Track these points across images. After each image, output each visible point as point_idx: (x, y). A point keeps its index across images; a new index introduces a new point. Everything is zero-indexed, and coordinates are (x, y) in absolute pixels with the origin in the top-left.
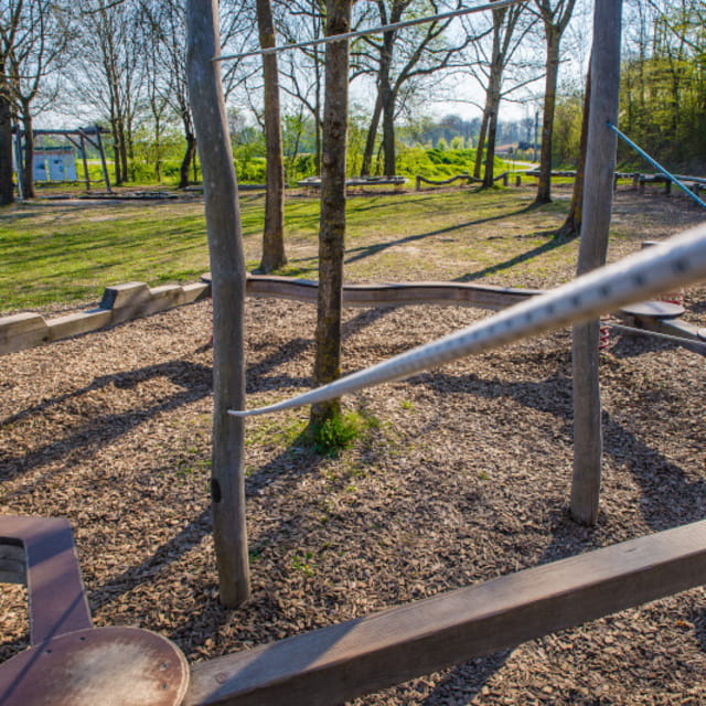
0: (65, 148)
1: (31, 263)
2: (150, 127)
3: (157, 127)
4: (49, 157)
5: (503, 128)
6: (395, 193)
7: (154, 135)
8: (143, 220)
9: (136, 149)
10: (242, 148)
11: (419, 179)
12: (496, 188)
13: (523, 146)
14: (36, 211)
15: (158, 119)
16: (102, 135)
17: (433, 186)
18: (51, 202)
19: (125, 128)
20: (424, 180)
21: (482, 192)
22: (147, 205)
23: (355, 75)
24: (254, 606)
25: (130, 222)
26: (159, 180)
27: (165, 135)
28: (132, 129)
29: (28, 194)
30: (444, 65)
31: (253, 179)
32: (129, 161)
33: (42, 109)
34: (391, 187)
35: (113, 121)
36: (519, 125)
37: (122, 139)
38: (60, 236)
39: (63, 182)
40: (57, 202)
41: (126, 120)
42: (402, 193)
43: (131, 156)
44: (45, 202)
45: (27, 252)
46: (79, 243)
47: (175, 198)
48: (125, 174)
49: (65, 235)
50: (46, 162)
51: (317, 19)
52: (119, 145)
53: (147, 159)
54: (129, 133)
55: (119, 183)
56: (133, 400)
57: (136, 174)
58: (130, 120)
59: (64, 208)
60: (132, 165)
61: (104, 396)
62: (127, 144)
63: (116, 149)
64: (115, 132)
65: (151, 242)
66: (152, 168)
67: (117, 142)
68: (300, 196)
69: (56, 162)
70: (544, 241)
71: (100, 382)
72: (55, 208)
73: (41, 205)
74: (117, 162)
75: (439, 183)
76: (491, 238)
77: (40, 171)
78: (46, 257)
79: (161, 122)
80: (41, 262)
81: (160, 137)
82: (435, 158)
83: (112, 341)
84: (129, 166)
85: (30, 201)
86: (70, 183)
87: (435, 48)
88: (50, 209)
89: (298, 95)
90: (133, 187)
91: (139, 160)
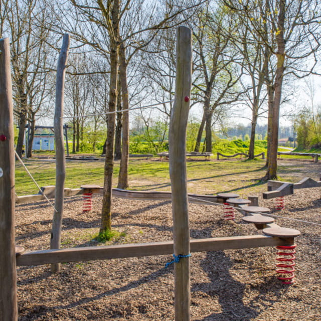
0: (50, 135)
1: (22, 184)
2: (92, 126)
3: (96, 126)
4: (42, 138)
5: (281, 130)
6: (205, 160)
7: (94, 129)
8: (77, 168)
9: (85, 136)
10: (136, 137)
11: (218, 154)
12: (256, 160)
13: (291, 139)
14: (30, 163)
15: (96, 122)
16: (68, 129)
17: (225, 158)
18: (39, 160)
19: (80, 126)
20: (221, 155)
21: (248, 161)
22: (82, 162)
23: (194, 103)
24: (60, 273)
25: (71, 169)
26: (94, 151)
27: (99, 130)
28: (84, 126)
29: (29, 155)
30: (236, 100)
31: (141, 152)
32: (80, 142)
33: (42, 116)
34: (203, 158)
35: (74, 123)
36: (290, 129)
37: (78, 131)
38: (38, 173)
39: (47, 151)
40: (42, 159)
41: (81, 122)
42: (208, 160)
43: (82, 139)
44: (36, 159)
45: (21, 179)
46: (45, 177)
47: (97, 159)
48: (78, 147)
49: (41, 173)
50: (41, 141)
51: (172, 78)
52: (76, 134)
53: (89, 141)
54: (82, 129)
55: (74, 152)
56: (46, 229)
57: (83, 148)
58: (83, 122)
59: (44, 162)
60: (82, 144)
61: (35, 227)
62: (80, 134)
63: (74, 136)
64: (74, 128)
65: (76, 177)
66: (91, 146)
67: (75, 132)
68: (158, 160)
69: (46, 141)
70: (253, 183)
71: (35, 223)
72: (40, 162)
73: (34, 161)
74: (74, 141)
75: (228, 157)
76: (230, 181)
77: (37, 145)
78: (29, 182)
79: (98, 124)
80: (27, 183)
81: (97, 131)
82: (239, 144)
83: (45, 212)
84: (80, 144)
85: (30, 159)
86: (51, 151)
87: (231, 92)
88: (38, 162)
89: (166, 112)
90: (80, 154)
91: (86, 141)
